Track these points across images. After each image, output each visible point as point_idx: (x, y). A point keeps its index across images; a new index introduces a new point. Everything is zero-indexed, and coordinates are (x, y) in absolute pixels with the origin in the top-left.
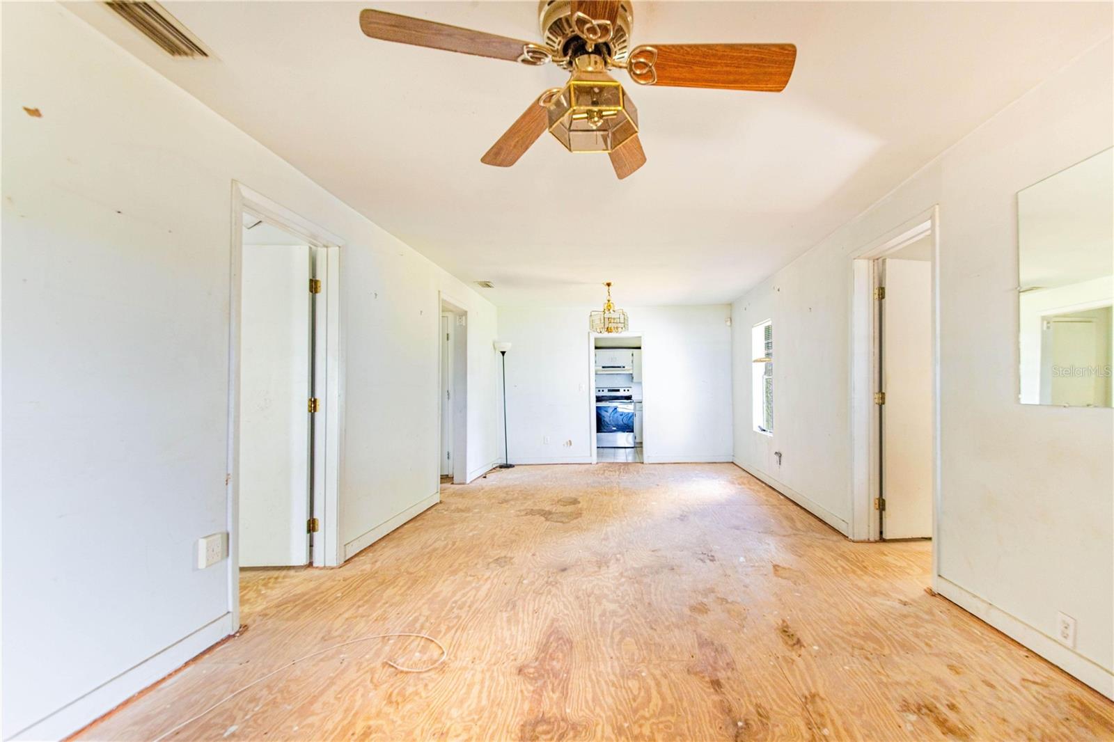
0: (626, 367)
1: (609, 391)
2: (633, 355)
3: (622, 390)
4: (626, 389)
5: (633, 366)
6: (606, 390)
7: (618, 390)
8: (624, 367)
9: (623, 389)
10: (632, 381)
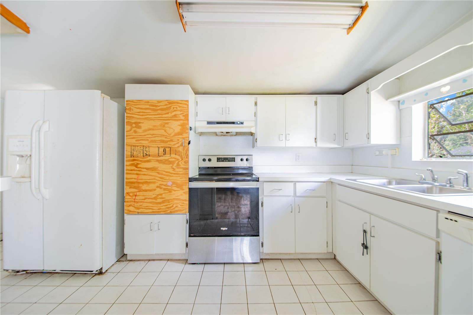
0: (245, 124)
1: (219, 160)
2: (256, 104)
3: (238, 159)
4: (245, 158)
5: (256, 122)
6: (214, 159)
7: (233, 160)
8: (242, 123)
9: (241, 157)
10: (253, 147)
